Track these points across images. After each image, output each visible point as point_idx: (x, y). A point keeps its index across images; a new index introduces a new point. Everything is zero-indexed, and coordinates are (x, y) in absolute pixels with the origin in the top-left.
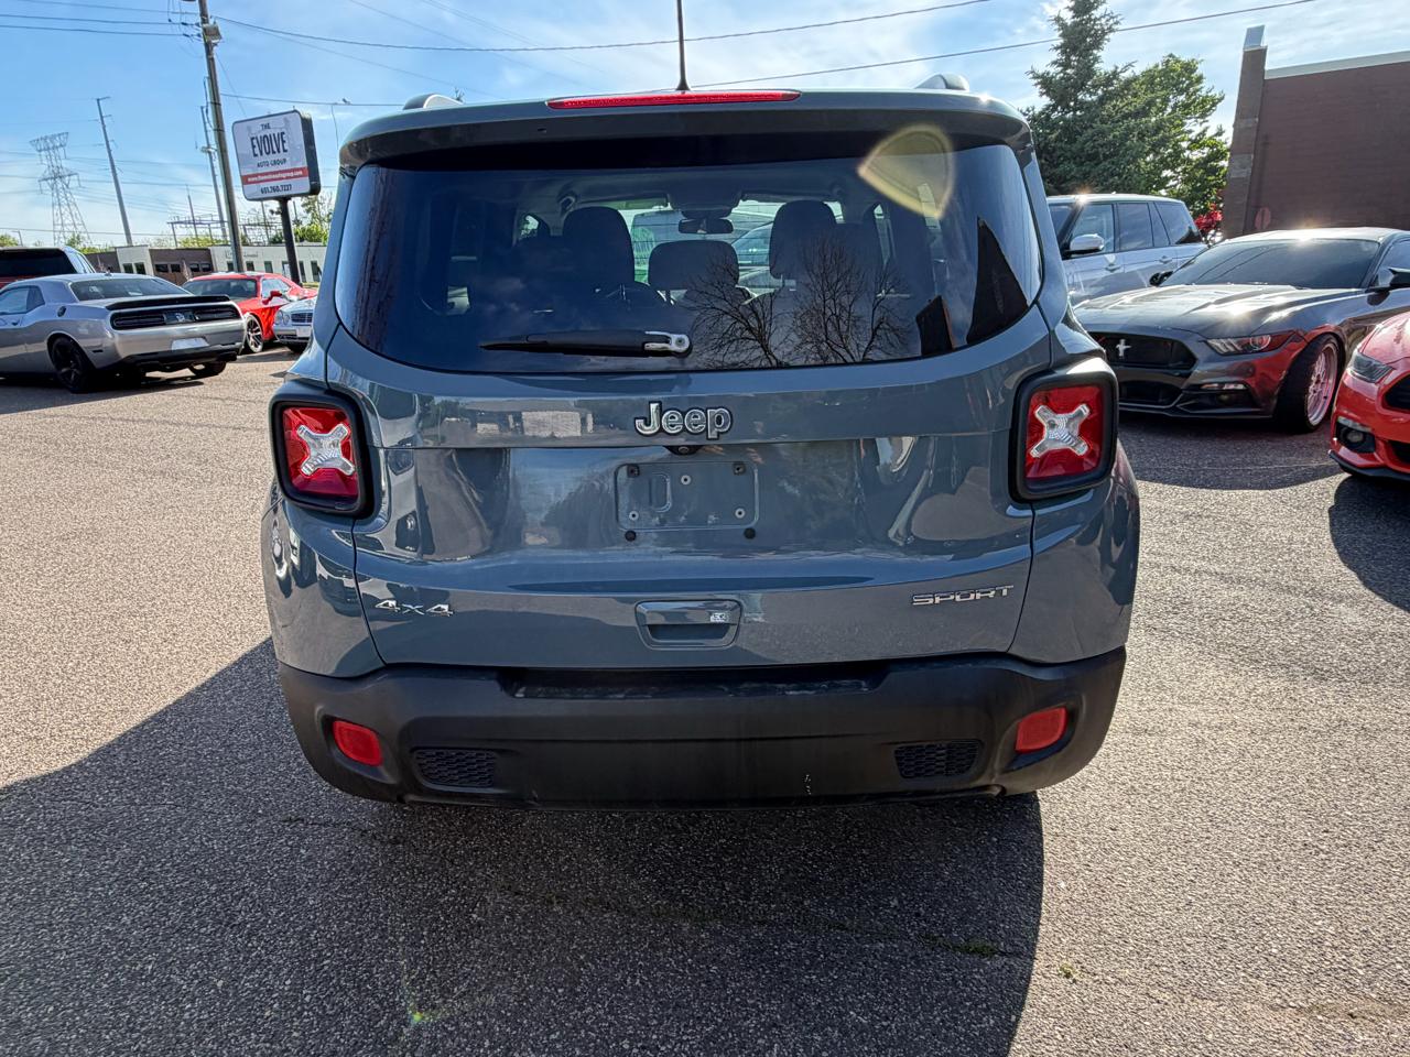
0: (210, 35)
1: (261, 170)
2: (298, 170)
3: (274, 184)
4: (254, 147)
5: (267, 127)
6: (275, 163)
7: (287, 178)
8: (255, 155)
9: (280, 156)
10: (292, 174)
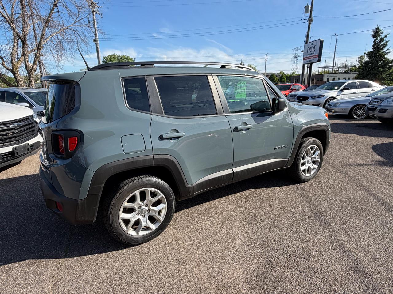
0: (310, 21)
1: (308, 56)
2: (316, 55)
3: (310, 59)
4: (308, 50)
5: (312, 44)
6: (311, 54)
7: (313, 58)
8: (308, 52)
9: (313, 52)
10: (314, 57)
